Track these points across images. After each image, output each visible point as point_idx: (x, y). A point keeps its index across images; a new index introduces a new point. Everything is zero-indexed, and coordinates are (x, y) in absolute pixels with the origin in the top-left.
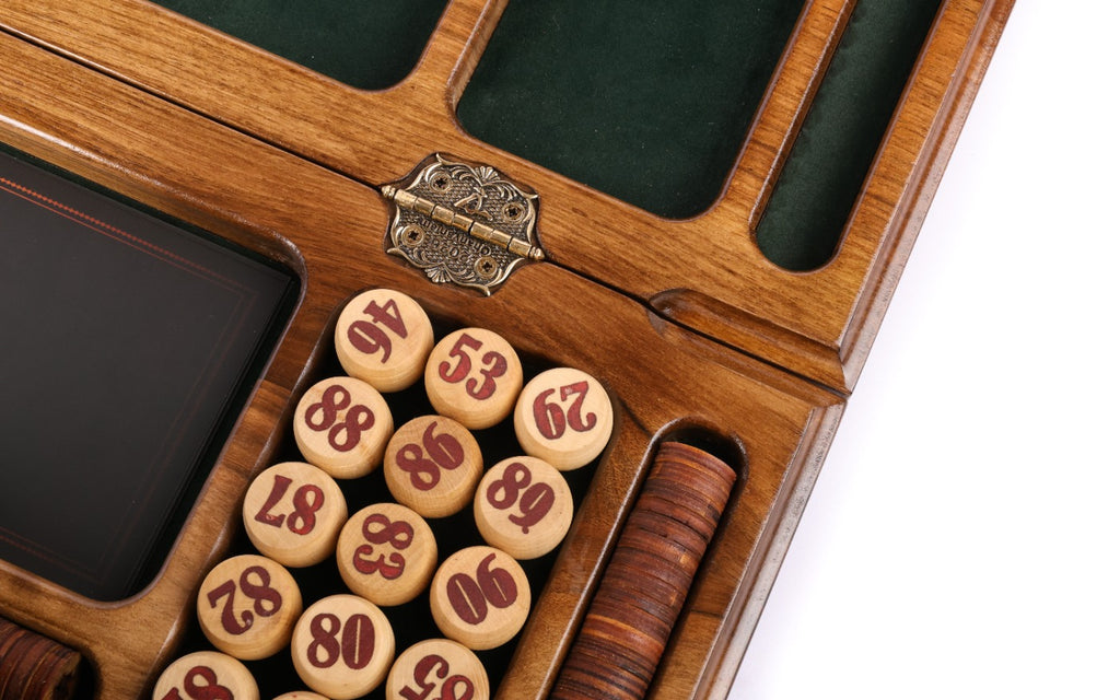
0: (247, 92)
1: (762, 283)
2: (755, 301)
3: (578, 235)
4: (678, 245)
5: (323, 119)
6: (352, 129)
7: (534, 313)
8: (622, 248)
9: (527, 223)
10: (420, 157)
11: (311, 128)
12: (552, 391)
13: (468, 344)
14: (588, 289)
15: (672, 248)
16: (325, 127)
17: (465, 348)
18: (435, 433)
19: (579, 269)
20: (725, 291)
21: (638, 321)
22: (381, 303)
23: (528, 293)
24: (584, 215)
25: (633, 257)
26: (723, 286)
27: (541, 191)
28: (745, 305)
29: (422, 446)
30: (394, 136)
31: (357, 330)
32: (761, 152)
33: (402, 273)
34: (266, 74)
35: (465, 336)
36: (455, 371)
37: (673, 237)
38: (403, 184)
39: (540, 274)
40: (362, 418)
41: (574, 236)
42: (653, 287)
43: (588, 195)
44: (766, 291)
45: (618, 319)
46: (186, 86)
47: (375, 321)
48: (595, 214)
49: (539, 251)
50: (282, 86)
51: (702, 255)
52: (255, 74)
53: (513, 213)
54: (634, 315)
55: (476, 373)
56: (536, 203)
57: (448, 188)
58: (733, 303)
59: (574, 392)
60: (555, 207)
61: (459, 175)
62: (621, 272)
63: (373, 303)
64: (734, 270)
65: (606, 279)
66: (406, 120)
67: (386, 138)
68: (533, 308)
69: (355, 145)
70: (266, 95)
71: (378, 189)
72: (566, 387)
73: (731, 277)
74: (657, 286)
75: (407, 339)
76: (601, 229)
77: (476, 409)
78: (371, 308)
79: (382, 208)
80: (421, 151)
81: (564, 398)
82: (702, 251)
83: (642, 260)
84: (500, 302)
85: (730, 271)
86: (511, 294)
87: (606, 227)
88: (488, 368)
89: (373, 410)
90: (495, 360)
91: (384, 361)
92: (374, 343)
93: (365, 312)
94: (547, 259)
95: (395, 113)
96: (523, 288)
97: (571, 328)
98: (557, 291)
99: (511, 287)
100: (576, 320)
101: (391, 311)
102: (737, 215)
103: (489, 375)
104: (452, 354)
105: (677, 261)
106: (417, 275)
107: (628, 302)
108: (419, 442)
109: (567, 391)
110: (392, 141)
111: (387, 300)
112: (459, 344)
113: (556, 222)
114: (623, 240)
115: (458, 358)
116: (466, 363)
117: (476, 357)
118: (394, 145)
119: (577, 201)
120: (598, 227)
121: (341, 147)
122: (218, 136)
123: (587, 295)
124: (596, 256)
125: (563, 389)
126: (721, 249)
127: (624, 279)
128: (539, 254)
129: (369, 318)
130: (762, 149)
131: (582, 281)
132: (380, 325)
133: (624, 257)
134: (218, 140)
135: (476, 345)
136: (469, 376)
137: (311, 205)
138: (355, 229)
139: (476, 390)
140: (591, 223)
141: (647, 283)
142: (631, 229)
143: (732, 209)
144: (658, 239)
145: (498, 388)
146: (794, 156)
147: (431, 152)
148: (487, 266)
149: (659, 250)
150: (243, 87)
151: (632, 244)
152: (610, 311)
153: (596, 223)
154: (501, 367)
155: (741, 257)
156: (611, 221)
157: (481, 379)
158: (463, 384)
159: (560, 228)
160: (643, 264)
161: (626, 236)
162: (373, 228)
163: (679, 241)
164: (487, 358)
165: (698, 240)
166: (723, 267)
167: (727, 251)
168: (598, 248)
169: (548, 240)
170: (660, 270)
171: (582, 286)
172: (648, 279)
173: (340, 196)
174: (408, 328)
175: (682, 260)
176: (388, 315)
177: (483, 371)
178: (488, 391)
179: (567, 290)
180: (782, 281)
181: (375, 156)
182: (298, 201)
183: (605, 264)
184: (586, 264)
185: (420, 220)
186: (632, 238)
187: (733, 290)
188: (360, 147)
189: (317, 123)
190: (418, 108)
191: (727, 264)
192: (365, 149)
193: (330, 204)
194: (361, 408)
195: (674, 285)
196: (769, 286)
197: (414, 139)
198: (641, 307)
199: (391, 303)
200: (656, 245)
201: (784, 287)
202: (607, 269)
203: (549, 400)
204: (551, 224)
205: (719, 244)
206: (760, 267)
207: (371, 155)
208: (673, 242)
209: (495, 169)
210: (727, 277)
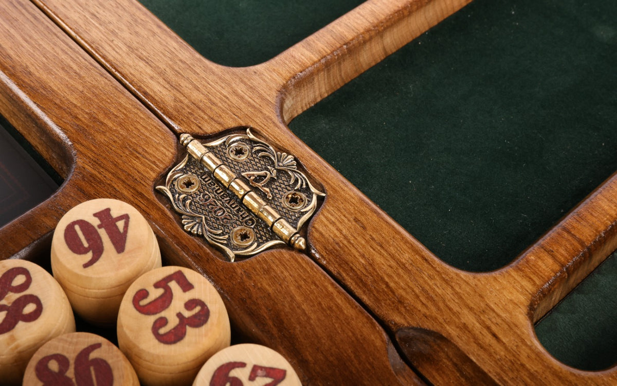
0: (111, 27)
1: (524, 359)
2: (510, 374)
3: (349, 242)
4: (449, 291)
5: (162, 66)
6: (183, 83)
7: (269, 294)
8: (389, 271)
9: (303, 214)
10: (231, 124)
11: (149, 70)
12: (243, 365)
13: (178, 282)
14: (335, 294)
15: (440, 289)
16: (161, 73)
17: (173, 285)
18: (93, 355)
19: (335, 273)
20: (481, 353)
21: (375, 346)
22: (115, 214)
23: (273, 274)
24: (364, 228)
25: (396, 283)
26: (482, 348)
27: (330, 192)
28: (498, 374)
29: (72, 362)
30: (217, 101)
31: (77, 227)
32: (568, 240)
33: (159, 209)
34: (136, 21)
35: (180, 273)
36: (150, 303)
37: (446, 282)
38: (203, 138)
39: (294, 263)
40: (30, 308)
41: (345, 242)
42: (405, 318)
43: (376, 212)
44: (527, 370)
45: (354, 334)
46: (64, 6)
47: (100, 227)
48: (375, 230)
49: (303, 240)
50: (144, 32)
51: (471, 309)
52: (126, 17)
53: (294, 200)
54: (373, 337)
55: (171, 315)
56: (321, 200)
57: (243, 158)
58: (485, 368)
59: (267, 376)
60: (339, 210)
61: (259, 151)
62: (378, 292)
63: (108, 210)
64: (500, 336)
65: (358, 292)
66: (235, 93)
67: (210, 100)
68: (270, 290)
69: (178, 95)
70: (126, 35)
71: (178, 135)
72: (261, 368)
73: (493, 341)
74: (409, 319)
75: (121, 255)
76: (375, 245)
77: (152, 351)
78: (104, 215)
79: (173, 151)
80: (234, 120)
81: (252, 378)
82: (472, 305)
83: (404, 289)
84: (239, 271)
85: (494, 335)
86: (254, 269)
87: (381, 246)
88: (187, 314)
89: (44, 306)
90: (198, 309)
91: (86, 266)
92: (86, 245)
93: (95, 215)
94: (307, 251)
95: (229, 85)
96: (270, 268)
97: (300, 323)
98: (302, 283)
99: (258, 262)
100: (309, 318)
101: (120, 224)
102: (522, 287)
103: (184, 322)
104: (157, 285)
105: (441, 305)
106: (171, 216)
107: (372, 323)
108: (71, 356)
109: (259, 372)
110: (213, 104)
111: (123, 213)
112: (169, 278)
113: (333, 223)
114: (393, 263)
115: (160, 291)
116: (166, 299)
117: (180, 298)
118: (213, 107)
119: (363, 213)
120: (373, 243)
121: (165, 92)
122: (65, 47)
123: (332, 299)
124: (357, 267)
125: (255, 369)
126: (493, 311)
127: (377, 300)
128: (301, 243)
129: (95, 222)
130: (570, 238)
131: (332, 284)
132: (102, 232)
133: (387, 279)
134: (63, 50)
135: (187, 286)
136: (163, 314)
137: (110, 125)
138: (137, 157)
139: (162, 331)
140: (368, 237)
141: (400, 312)
142: (406, 257)
143: (519, 279)
144: (430, 277)
145: (187, 339)
146: (599, 273)
147: (244, 124)
148: (244, 237)
149: (427, 288)
150: (110, 23)
151: (401, 271)
152: (348, 324)
153: (373, 239)
154: (202, 317)
155: (512, 326)
156: (388, 242)
157: (173, 322)
158: (152, 319)
159: (333, 229)
160: (404, 293)
161: (398, 262)
162: (154, 163)
163: (452, 287)
164: (190, 305)
165: (472, 293)
166: (488, 328)
167: (498, 316)
168: (363, 262)
169: (316, 235)
170: (419, 307)
171: (330, 289)
172: (403, 310)
173: (139, 127)
174: (129, 245)
175: (447, 306)
176: (116, 227)
177: (179, 315)
178: (176, 336)
179: (313, 287)
180: (549, 367)
181: (191, 109)
182: (101, 117)
183: (364, 278)
184: (345, 271)
185: (202, 174)
186: (403, 266)
187: (490, 355)
188: (182, 98)
189: (155, 68)
190: (252, 89)
191: (494, 328)
192: (186, 101)
193: (128, 130)
194: (34, 299)
195: (428, 325)
196: (533, 367)
197: (234, 110)
198: (384, 335)
199: (126, 217)
200: (425, 282)
201: (548, 374)
202: (365, 285)
203: (235, 373)
204: (326, 222)
205: (493, 306)
206: (529, 343)
207: (188, 107)
208: (445, 285)
209: (295, 159)
210: (488, 339)
